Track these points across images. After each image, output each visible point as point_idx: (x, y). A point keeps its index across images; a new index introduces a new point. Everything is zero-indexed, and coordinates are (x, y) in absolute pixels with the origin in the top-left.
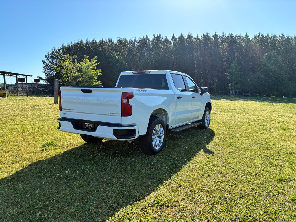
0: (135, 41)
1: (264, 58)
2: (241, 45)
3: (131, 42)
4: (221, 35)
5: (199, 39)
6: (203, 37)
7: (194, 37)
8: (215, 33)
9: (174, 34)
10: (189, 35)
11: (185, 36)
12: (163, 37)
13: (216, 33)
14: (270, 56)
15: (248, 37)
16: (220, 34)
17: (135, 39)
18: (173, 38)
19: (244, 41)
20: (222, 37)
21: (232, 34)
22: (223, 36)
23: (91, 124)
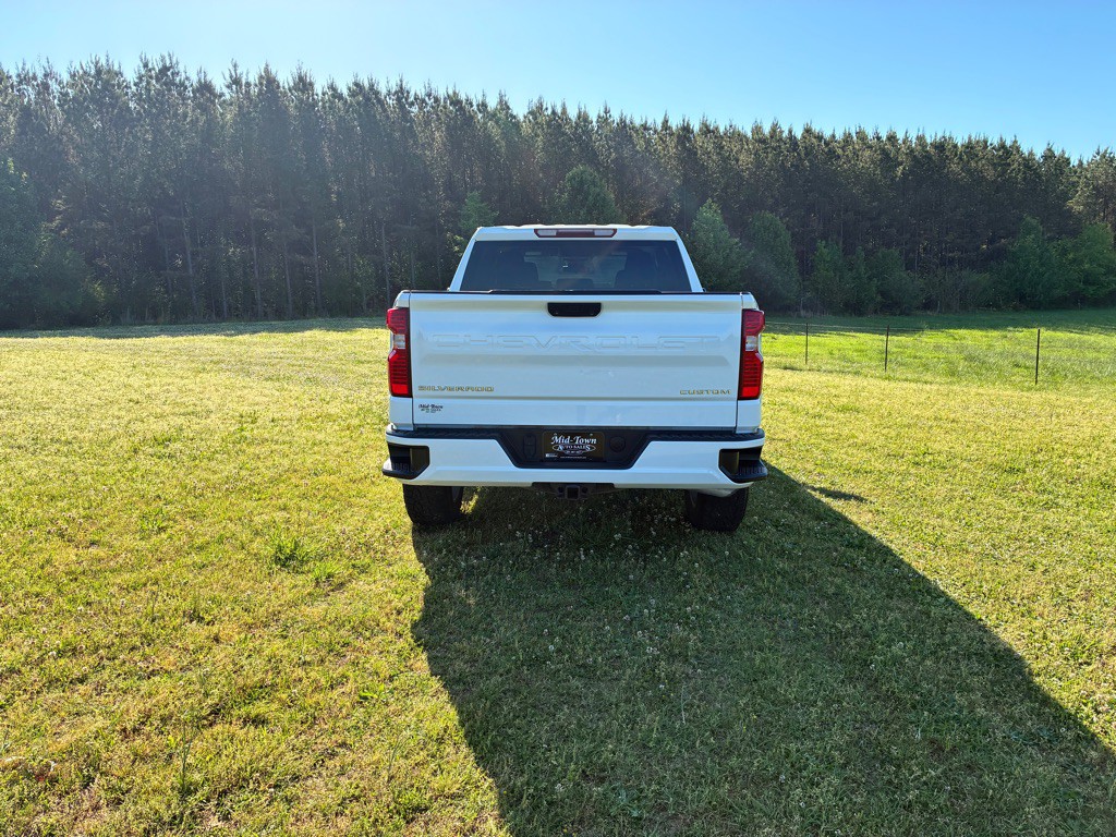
0: (46, 75)
1: (565, 187)
2: (489, 137)
3: (25, 79)
4: (422, 93)
5: (340, 97)
6: (353, 94)
7: (319, 87)
8: (399, 83)
9: (235, 66)
10: (301, 79)
11: (285, 78)
12: (189, 71)
13: (401, 81)
14: (582, 183)
15: (508, 108)
16: (416, 88)
17: (46, 65)
18: (236, 81)
19: (497, 122)
20: (423, 101)
21: (455, 93)
22: (429, 95)
23: (587, 441)
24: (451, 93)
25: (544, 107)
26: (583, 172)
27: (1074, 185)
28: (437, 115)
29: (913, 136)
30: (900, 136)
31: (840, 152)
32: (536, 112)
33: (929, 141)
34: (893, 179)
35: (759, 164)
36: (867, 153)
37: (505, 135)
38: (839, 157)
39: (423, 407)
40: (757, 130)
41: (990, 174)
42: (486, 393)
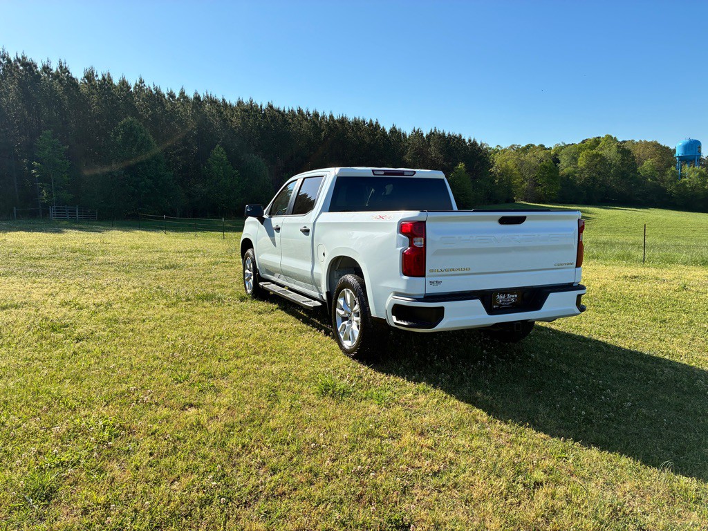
1: (118, 131)
2: (54, 92)
14: (131, 129)
23: (513, 296)
24: (20, 57)
25: (95, 74)
26: (132, 122)
27: (407, 147)
28: (11, 72)
29: (327, 115)
30: (321, 115)
31: (290, 120)
32: (89, 76)
33: (335, 118)
34: (320, 139)
35: (244, 124)
36: (305, 123)
37: (67, 90)
38: (290, 124)
39: (431, 283)
40: (240, 103)
41: (367, 139)
42: (466, 272)
